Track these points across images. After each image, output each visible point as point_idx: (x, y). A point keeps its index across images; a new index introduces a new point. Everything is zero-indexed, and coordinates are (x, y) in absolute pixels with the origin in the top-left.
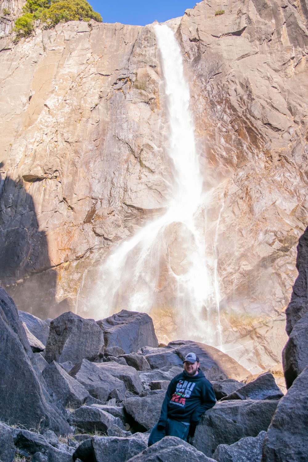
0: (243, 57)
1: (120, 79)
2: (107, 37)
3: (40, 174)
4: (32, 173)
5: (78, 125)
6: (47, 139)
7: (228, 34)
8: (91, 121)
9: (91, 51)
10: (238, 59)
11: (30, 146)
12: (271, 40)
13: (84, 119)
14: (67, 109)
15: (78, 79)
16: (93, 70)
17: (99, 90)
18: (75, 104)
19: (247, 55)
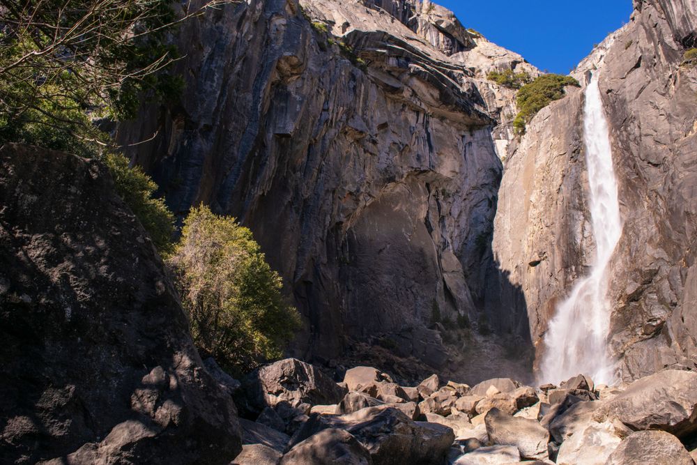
0: (640, 93)
1: (574, 152)
2: (561, 115)
3: (537, 259)
4: (532, 260)
5: (552, 209)
6: (536, 228)
7: (632, 70)
8: (558, 202)
9: (552, 135)
10: (637, 97)
11: (529, 239)
12: (655, 64)
13: (554, 202)
14: (543, 199)
15: (547, 168)
16: (556, 153)
17: (560, 170)
18: (547, 191)
19: (643, 88)
